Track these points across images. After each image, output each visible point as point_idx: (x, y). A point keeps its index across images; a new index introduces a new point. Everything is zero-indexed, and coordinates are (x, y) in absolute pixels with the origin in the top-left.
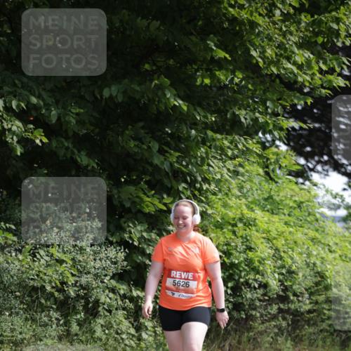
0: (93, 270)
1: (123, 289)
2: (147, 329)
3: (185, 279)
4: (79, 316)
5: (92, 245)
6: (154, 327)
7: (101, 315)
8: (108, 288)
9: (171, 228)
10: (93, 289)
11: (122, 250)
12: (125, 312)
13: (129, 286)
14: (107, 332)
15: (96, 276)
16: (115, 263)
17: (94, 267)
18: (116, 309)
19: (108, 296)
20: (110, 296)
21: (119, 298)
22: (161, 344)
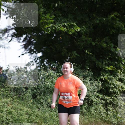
0: (90, 90)
1: (101, 96)
2: (110, 110)
3: (67, 96)
4: (86, 106)
5: (90, 81)
6: (113, 110)
7: (94, 106)
8: (96, 96)
9: (118, 74)
10: (91, 97)
11: (101, 83)
12: (102, 105)
13: (104, 95)
14: (96, 112)
15: (92, 92)
16: (98, 87)
17: (91, 89)
18: (99, 104)
19: (96, 99)
20: (97, 99)
21: (100, 100)
22: (115, 116)
